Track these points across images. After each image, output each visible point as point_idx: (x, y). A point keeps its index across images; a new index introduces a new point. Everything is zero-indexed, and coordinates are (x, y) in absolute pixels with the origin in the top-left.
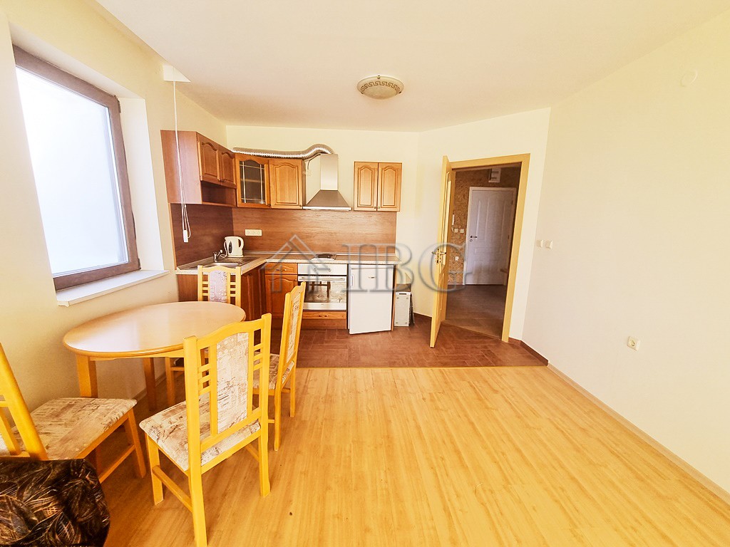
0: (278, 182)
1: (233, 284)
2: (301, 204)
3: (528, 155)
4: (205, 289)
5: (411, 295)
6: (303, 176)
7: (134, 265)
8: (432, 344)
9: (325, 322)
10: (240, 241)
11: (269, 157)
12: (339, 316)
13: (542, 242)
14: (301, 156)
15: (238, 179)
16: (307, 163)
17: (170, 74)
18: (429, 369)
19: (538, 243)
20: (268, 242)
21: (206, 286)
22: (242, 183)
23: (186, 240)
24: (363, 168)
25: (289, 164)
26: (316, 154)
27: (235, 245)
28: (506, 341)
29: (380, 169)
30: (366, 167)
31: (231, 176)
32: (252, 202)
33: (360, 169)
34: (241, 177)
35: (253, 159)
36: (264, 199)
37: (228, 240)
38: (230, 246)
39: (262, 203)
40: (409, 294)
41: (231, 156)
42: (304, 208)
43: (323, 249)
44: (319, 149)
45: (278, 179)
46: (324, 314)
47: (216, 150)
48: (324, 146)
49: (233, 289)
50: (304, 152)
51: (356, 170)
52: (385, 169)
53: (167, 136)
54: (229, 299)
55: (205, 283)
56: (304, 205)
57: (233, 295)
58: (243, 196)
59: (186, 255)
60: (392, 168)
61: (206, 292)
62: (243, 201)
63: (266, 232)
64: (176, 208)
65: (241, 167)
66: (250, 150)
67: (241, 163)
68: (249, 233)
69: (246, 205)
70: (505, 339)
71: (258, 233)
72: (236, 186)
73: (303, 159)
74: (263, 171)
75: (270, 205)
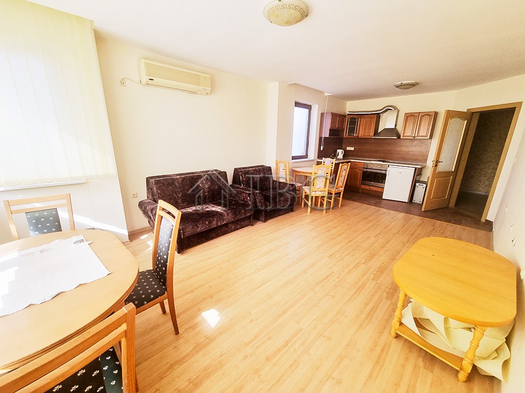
2: (373, 135)
3: (522, 103)
7: (306, 156)
9: (372, 192)
10: (343, 152)
16: (381, 115)
20: (355, 153)
22: (347, 127)
23: (322, 149)
24: (408, 116)
25: (370, 117)
26: (386, 110)
27: (340, 153)
28: (484, 221)
29: (420, 115)
30: (411, 115)
31: (343, 125)
32: (351, 135)
34: (347, 125)
35: (354, 117)
36: (356, 133)
37: (338, 151)
38: (338, 153)
39: (355, 135)
40: (425, 185)
41: (344, 117)
44: (388, 108)
46: (373, 187)
47: (337, 117)
48: (391, 106)
50: (380, 111)
51: (406, 117)
52: (423, 116)
53: (322, 115)
58: (347, 133)
59: (321, 154)
62: (346, 135)
63: (356, 149)
64: (320, 138)
65: (348, 121)
67: (348, 119)
68: (348, 148)
71: (352, 149)
72: (344, 129)
73: (379, 113)
74: (358, 121)
75: (358, 136)
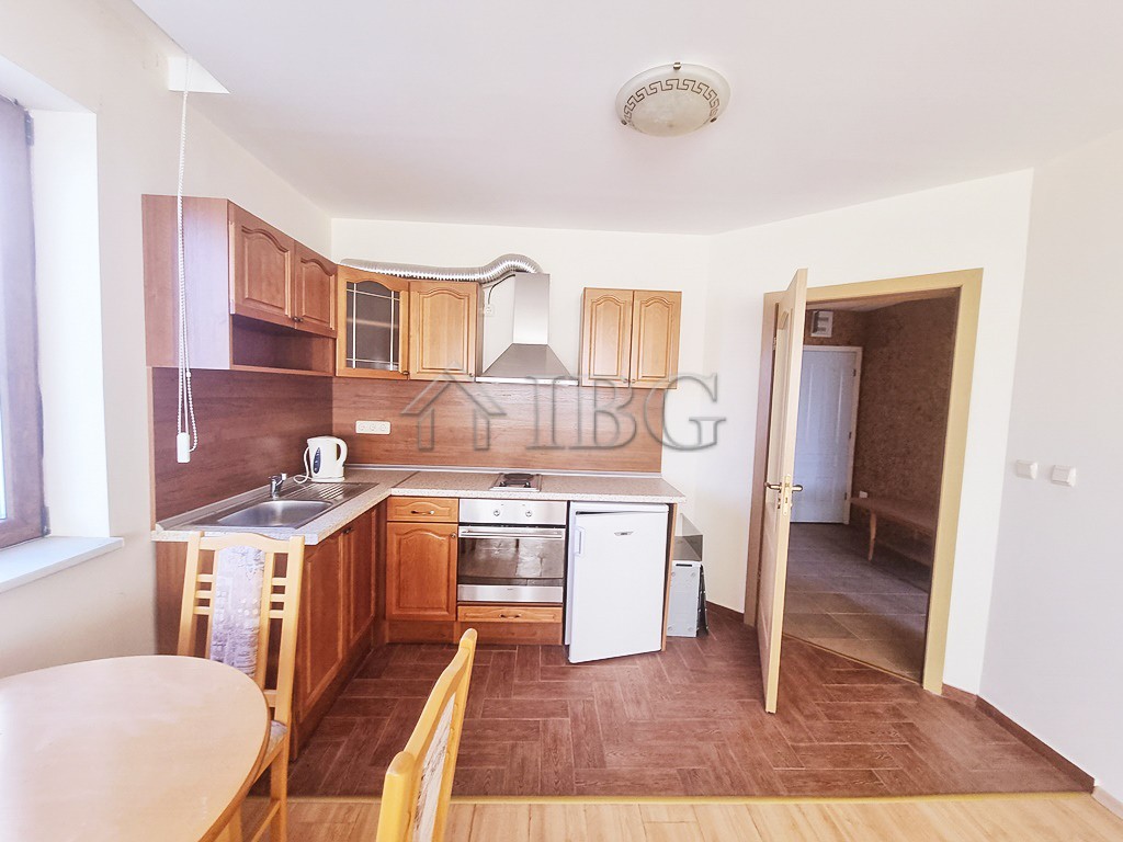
0: (427, 329)
1: (279, 581)
2: (472, 371)
3: (979, 272)
4: (204, 594)
5: (702, 568)
6: (479, 317)
8: (771, 706)
9: (515, 630)
10: (338, 446)
11: (412, 277)
12: (545, 616)
13: (1035, 468)
14: (476, 277)
15: (340, 317)
16: (487, 291)
17: (183, 75)
18: (791, 803)
19: (1019, 469)
20: (402, 446)
21: (206, 586)
22: (349, 327)
23: (183, 456)
24: (598, 303)
25: (451, 292)
26: (506, 274)
27: (328, 455)
28: (937, 691)
29: (637, 303)
30: (607, 299)
31: (324, 310)
32: (369, 366)
33: (596, 303)
34: (349, 314)
35: (377, 279)
36: (396, 360)
37: (315, 444)
38: (317, 457)
39: (391, 367)
40: (696, 565)
41: (329, 269)
42: (478, 379)
43: (516, 463)
44: (513, 263)
45: (427, 319)
46: (514, 610)
47: (284, 251)
48: (523, 259)
49: (278, 598)
50: (482, 270)
51: (588, 304)
52: (646, 303)
54: (266, 624)
55: (205, 578)
56: (479, 373)
57: (276, 614)
58: (349, 354)
60: (661, 300)
61: (205, 602)
62: (349, 364)
63: (397, 427)
64: (164, 379)
65: (350, 295)
66: (375, 265)
67: (350, 285)
68: (363, 427)
69: (354, 372)
70: (931, 685)
71: (382, 428)
72: (336, 332)
73: (481, 283)
74: (397, 303)
75: (408, 373)
